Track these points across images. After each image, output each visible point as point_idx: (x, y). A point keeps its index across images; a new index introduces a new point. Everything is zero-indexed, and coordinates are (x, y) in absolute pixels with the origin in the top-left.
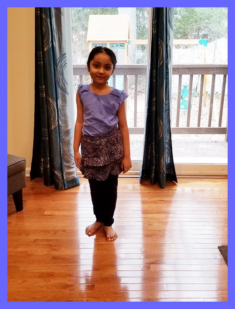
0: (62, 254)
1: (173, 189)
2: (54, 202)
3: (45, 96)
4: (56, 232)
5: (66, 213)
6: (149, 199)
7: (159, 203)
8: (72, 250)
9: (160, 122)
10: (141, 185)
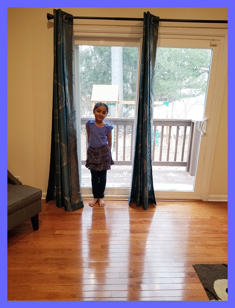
0: (68, 273)
1: (153, 210)
2: (64, 222)
3: (59, 142)
4: (63, 251)
5: (73, 233)
6: (136, 220)
7: (143, 223)
8: (75, 269)
9: (144, 161)
10: (129, 207)
